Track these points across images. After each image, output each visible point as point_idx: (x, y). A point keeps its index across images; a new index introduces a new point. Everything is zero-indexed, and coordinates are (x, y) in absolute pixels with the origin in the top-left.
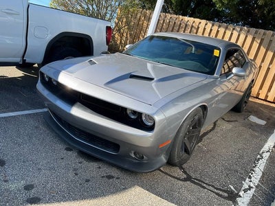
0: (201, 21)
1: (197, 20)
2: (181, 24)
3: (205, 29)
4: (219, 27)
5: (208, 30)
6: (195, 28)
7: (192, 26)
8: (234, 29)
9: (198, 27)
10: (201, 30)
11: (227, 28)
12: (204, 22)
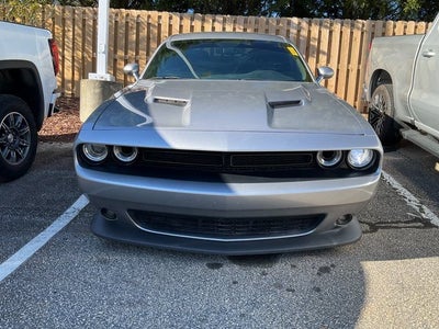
0: (160, 14)
1: (154, 14)
2: (127, 22)
3: (170, 26)
4: (192, 19)
5: (176, 28)
6: (154, 26)
7: (149, 24)
8: (214, 21)
9: (159, 25)
10: (164, 29)
11: (203, 20)
12: (165, 15)
